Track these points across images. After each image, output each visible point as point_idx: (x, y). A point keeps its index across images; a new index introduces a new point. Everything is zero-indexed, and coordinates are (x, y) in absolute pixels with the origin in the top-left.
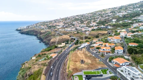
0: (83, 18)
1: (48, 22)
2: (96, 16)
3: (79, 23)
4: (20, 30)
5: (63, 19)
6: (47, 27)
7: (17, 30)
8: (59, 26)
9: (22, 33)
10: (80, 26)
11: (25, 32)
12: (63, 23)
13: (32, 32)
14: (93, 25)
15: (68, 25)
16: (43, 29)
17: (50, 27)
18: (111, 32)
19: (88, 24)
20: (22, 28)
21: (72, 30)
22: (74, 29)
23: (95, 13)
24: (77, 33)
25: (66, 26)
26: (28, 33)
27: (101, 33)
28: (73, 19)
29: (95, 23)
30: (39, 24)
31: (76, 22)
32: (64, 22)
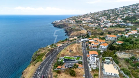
0: (113, 13)
1: (78, 17)
2: (127, 11)
3: (106, 18)
4: (54, 24)
5: (93, 13)
6: (75, 22)
7: (53, 24)
8: (85, 21)
9: (55, 26)
10: (103, 22)
11: (57, 26)
12: (90, 18)
13: (63, 26)
14: (118, 21)
15: (94, 20)
16: (71, 23)
17: (77, 22)
18: (130, 29)
19: (113, 21)
20: (56, 22)
21: (95, 26)
22: (97, 25)
23: (129, 7)
24: (95, 29)
25: (91, 21)
26: (59, 26)
27: (118, 30)
28: (102, 14)
29: (121, 19)
30: (71, 18)
31: (102, 17)
32: (92, 17)
